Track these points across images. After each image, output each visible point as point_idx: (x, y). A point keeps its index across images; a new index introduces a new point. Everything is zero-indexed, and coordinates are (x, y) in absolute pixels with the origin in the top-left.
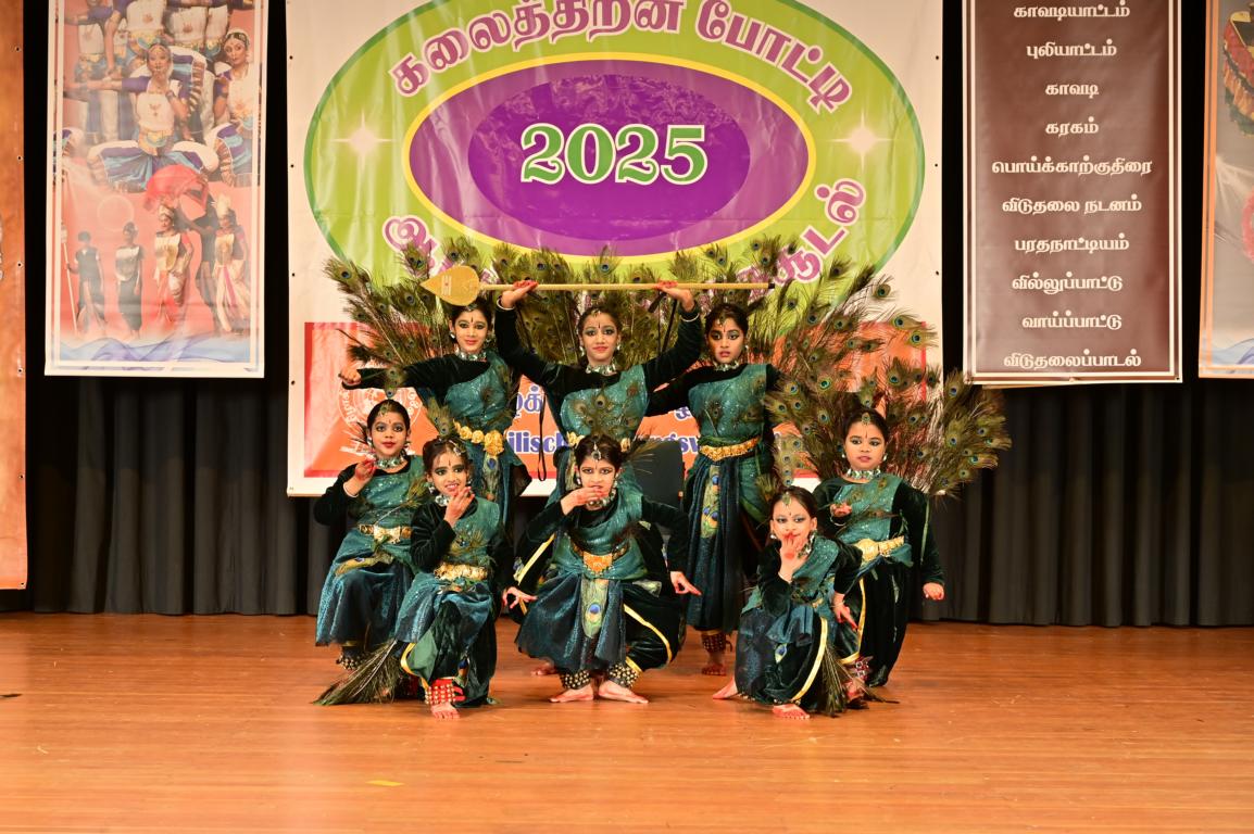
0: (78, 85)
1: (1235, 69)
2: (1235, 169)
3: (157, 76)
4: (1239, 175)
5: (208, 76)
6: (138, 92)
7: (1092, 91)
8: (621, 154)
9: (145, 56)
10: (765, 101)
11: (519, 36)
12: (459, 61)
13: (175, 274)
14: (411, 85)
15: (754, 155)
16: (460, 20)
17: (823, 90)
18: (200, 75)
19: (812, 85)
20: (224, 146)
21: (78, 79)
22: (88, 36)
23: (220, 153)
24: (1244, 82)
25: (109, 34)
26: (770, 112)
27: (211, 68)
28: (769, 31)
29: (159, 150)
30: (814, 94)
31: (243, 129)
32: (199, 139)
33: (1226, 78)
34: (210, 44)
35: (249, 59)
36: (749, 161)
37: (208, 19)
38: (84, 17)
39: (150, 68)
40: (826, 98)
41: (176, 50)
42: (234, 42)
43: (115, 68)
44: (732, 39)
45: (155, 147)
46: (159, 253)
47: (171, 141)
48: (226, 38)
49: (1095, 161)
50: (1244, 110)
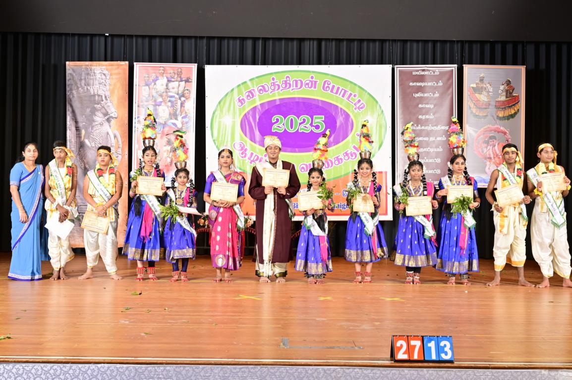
0: (142, 104)
1: (472, 100)
2: (472, 128)
3: (164, 101)
4: (473, 130)
5: (179, 101)
6: (159, 105)
7: (432, 106)
8: (300, 124)
9: (161, 96)
10: (341, 109)
11: (271, 91)
12: (254, 97)
13: (169, 157)
14: (241, 105)
15: (338, 124)
16: (255, 86)
17: (358, 106)
18: (177, 101)
19: (355, 104)
20: (183, 121)
21: (142, 102)
22: (145, 90)
23: (182, 123)
24: (474, 104)
25: (151, 90)
26: (343, 112)
27: (180, 99)
28: (342, 89)
29: (165, 122)
30: (355, 107)
31: (189, 116)
32: (176, 119)
33: (469, 103)
34: (180, 92)
35: (191, 96)
36: (336, 126)
37: (179, 85)
38: (144, 84)
39: (163, 99)
40: (359, 108)
41: (170, 94)
42: (186, 92)
43: (152, 99)
44: (332, 91)
45: (164, 121)
46: (165, 152)
47: (168, 120)
48: (184, 90)
49: (433, 126)
50: (474, 112)
